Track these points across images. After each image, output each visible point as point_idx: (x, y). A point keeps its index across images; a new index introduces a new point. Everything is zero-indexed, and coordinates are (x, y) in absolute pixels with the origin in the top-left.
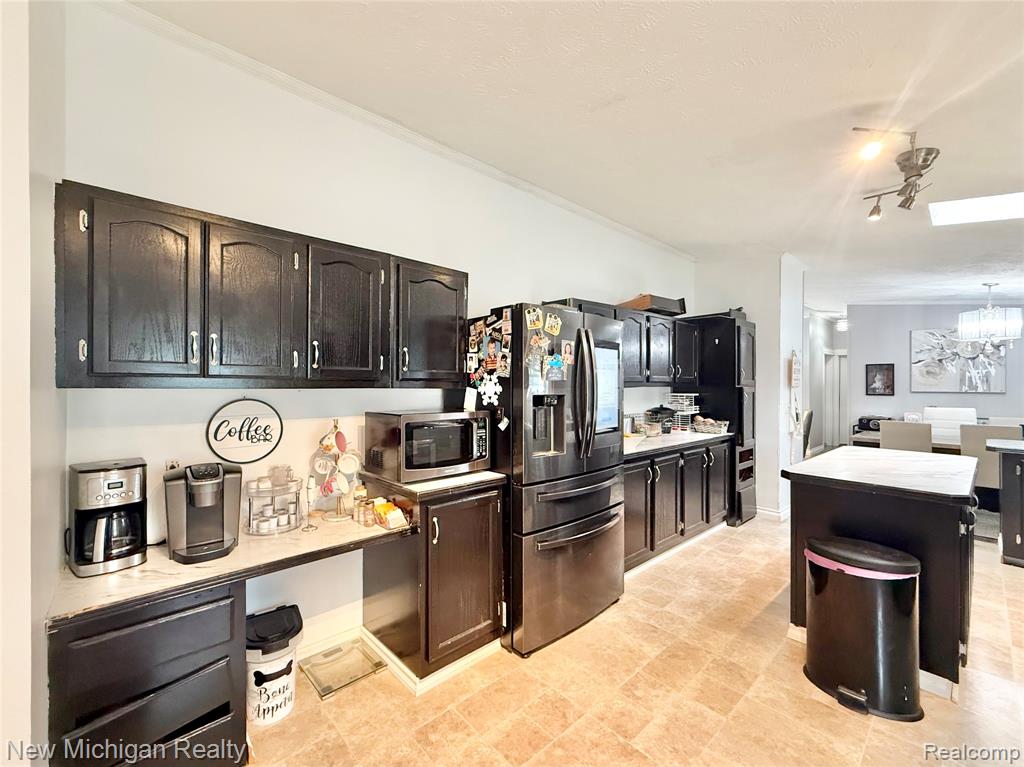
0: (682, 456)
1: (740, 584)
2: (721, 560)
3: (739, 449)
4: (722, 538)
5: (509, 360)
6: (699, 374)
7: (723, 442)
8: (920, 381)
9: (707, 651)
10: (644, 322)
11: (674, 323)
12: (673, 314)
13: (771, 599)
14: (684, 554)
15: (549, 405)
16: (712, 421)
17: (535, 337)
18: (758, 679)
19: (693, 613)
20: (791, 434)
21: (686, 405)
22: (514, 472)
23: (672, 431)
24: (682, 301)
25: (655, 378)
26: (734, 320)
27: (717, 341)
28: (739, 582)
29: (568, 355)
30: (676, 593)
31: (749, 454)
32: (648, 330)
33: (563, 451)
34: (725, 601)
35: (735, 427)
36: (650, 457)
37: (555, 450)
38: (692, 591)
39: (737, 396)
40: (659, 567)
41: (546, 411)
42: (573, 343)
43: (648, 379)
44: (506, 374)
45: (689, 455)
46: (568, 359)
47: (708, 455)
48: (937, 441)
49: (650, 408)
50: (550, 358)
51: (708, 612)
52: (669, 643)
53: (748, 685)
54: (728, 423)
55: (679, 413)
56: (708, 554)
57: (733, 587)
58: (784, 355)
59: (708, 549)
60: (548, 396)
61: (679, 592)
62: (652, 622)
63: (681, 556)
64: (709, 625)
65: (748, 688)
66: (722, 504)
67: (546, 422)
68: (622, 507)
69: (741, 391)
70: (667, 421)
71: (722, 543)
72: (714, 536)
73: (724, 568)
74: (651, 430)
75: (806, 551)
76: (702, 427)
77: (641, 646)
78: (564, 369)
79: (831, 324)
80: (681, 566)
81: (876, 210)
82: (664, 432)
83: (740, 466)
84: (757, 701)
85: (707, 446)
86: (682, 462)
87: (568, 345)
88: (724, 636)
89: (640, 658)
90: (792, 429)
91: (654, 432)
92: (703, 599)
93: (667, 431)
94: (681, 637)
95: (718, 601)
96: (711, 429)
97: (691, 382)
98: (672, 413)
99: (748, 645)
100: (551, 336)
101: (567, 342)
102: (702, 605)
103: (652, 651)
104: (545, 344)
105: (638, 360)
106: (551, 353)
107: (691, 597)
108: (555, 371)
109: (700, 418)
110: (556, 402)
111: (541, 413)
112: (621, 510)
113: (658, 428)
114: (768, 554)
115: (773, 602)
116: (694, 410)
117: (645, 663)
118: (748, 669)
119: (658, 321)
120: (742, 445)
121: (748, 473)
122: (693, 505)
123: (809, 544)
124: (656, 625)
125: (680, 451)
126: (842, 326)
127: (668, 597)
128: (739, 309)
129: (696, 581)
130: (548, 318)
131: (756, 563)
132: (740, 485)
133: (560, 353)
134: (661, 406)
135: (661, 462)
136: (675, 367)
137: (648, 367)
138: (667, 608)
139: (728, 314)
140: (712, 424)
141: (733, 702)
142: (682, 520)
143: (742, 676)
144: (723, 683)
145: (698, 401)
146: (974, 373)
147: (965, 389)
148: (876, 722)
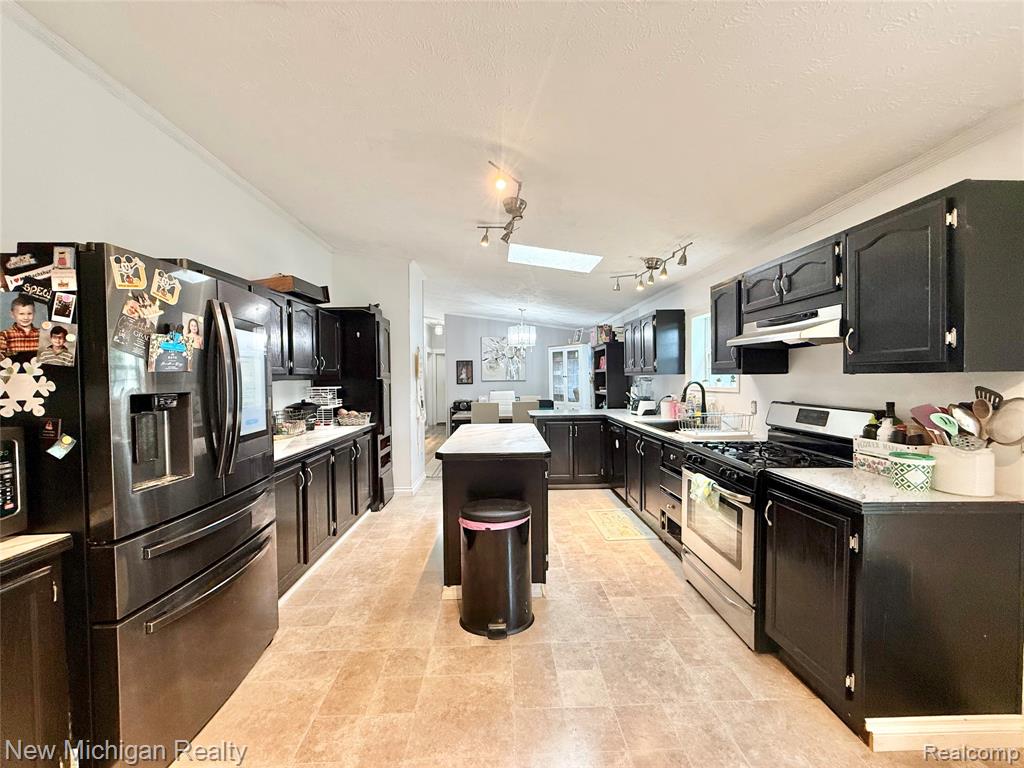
0: (333, 452)
1: (394, 565)
2: (373, 548)
3: (380, 437)
4: (369, 526)
5: (72, 338)
6: (342, 367)
7: (365, 433)
8: (488, 374)
9: (381, 651)
10: (284, 307)
11: (317, 311)
12: (314, 301)
13: (423, 570)
14: (337, 555)
15: (161, 409)
16: (356, 413)
17: (132, 303)
18: (431, 653)
19: (360, 615)
20: (418, 419)
21: (329, 399)
22: (93, 523)
23: (316, 427)
24: (325, 289)
25: (299, 370)
26: (374, 315)
27: (358, 334)
28: (393, 564)
29: (192, 335)
30: (337, 601)
31: (387, 441)
32: (290, 316)
33: (188, 473)
34: (386, 589)
35: (376, 417)
36: (301, 460)
37: (173, 473)
38: (353, 593)
39: (377, 388)
40: (313, 579)
41: (155, 416)
42: (201, 320)
43: (291, 371)
44: (68, 359)
45: (339, 450)
46: (192, 340)
47: (356, 447)
48: (502, 415)
49: (289, 405)
50: (162, 338)
51: (373, 606)
52: (342, 663)
53: (424, 665)
54: (370, 414)
55: (323, 408)
56: (361, 546)
57: (390, 571)
58: (413, 351)
59: (358, 541)
60: (159, 396)
61: (340, 599)
62: (318, 648)
63: (334, 558)
64: (378, 621)
65: (425, 668)
66: (367, 492)
67: (156, 435)
68: (274, 527)
69: (381, 382)
70: (311, 417)
71: (371, 530)
72: (361, 526)
73: (378, 554)
74: (295, 428)
75: (460, 519)
76: (346, 420)
77: (311, 684)
78: (189, 355)
79: (431, 328)
80: (338, 568)
81: (485, 238)
82: (308, 429)
83: (381, 453)
84: (435, 676)
85: (353, 439)
86: (333, 459)
87: (192, 322)
88: (393, 625)
89: (315, 700)
90: (419, 415)
91: (298, 431)
92: (365, 595)
93: (311, 428)
94: (352, 649)
95: (380, 592)
96: (354, 421)
97: (335, 375)
98: (315, 407)
99: (416, 622)
100: (164, 306)
101: (192, 316)
102: (367, 602)
103: (323, 684)
104: (153, 315)
105: (279, 349)
106: (164, 329)
107: (354, 598)
108: (172, 357)
109: (344, 411)
110: (175, 403)
111: (146, 421)
112: (272, 530)
113: (302, 425)
114: (410, 528)
115: (425, 572)
116: (338, 403)
117: (319, 703)
118: (420, 648)
119: (299, 306)
120: (383, 433)
121: (387, 458)
122: (343, 502)
123: (462, 512)
124: (325, 650)
125: (330, 448)
126: (439, 331)
127: (331, 608)
128: (377, 306)
129: (356, 579)
130: (157, 277)
131: (403, 540)
132: (382, 472)
133: (180, 329)
134: (304, 400)
135: (312, 463)
136: (318, 358)
137: (291, 357)
138: (332, 623)
139: (368, 308)
140: (356, 416)
141: (416, 691)
142: (334, 520)
143: (417, 658)
144: (403, 676)
145: (340, 394)
146: (512, 368)
147: (508, 378)
148: (513, 640)
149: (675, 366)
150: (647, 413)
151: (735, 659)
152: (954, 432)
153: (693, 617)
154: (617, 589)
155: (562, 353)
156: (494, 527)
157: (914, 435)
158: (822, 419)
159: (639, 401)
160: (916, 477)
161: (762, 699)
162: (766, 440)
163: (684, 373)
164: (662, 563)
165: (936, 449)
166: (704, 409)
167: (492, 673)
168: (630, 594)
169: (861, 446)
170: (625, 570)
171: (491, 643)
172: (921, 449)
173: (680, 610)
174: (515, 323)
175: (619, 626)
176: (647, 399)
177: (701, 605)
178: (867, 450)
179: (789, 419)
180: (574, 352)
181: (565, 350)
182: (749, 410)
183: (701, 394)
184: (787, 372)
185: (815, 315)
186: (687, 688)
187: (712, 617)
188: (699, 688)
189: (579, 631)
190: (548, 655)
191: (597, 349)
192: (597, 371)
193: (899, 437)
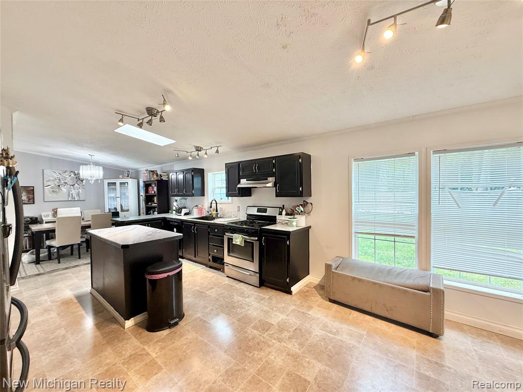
8: (49, 196)
18: (146, 349)
53: (148, 354)
65: (150, 355)
81: (121, 120)
84: (159, 354)
118: (137, 351)
141: (156, 363)
143: (141, 354)
144: (141, 364)
146: (74, 192)
147: (70, 199)
148: (182, 323)
149: (199, 192)
150: (186, 214)
151: (256, 292)
152: (300, 211)
153: (237, 286)
154: (206, 289)
155: (115, 183)
156: (170, 274)
157: (291, 213)
158: (265, 211)
159: (182, 209)
160: (294, 224)
161: (268, 297)
162: (246, 219)
163: (204, 196)
164: (214, 274)
165: (296, 216)
166: (217, 211)
167: (186, 337)
168: (212, 288)
169: (278, 217)
170: (203, 282)
171: (173, 329)
172: (292, 217)
173: (232, 286)
174: (86, 163)
175: (217, 299)
176: (185, 208)
177: (236, 282)
178: (280, 218)
179: (254, 211)
180: (124, 183)
181: (118, 182)
182: (236, 209)
183: (215, 205)
184: (251, 196)
185: (267, 179)
186: (250, 304)
187: (242, 284)
188: (253, 303)
189: (206, 307)
190: (201, 320)
191: (146, 183)
192: (147, 194)
193: (287, 214)
